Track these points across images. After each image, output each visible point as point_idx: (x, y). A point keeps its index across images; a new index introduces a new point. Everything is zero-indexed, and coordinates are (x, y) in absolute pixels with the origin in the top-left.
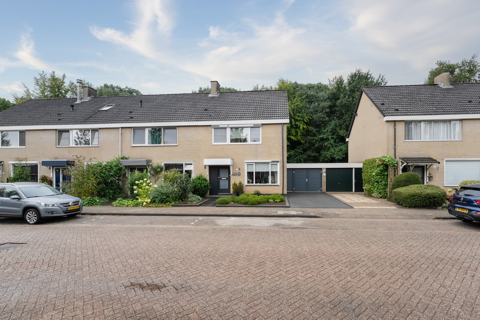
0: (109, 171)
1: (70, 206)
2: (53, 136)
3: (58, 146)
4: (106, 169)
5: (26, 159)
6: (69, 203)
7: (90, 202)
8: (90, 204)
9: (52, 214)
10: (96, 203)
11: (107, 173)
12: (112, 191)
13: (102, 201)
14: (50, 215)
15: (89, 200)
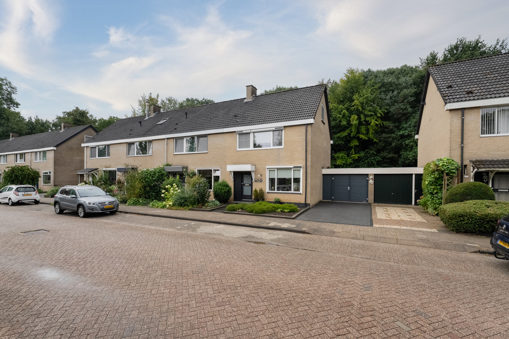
0: (153, 176)
1: (106, 205)
2: (124, 148)
3: (128, 156)
4: (150, 175)
5: (110, 167)
6: (106, 203)
7: (134, 202)
8: (135, 204)
9: (92, 210)
10: (139, 203)
11: (150, 178)
12: (154, 194)
13: (144, 202)
14: (90, 211)
15: (134, 201)
